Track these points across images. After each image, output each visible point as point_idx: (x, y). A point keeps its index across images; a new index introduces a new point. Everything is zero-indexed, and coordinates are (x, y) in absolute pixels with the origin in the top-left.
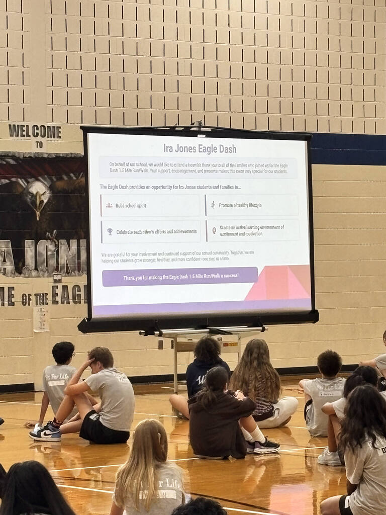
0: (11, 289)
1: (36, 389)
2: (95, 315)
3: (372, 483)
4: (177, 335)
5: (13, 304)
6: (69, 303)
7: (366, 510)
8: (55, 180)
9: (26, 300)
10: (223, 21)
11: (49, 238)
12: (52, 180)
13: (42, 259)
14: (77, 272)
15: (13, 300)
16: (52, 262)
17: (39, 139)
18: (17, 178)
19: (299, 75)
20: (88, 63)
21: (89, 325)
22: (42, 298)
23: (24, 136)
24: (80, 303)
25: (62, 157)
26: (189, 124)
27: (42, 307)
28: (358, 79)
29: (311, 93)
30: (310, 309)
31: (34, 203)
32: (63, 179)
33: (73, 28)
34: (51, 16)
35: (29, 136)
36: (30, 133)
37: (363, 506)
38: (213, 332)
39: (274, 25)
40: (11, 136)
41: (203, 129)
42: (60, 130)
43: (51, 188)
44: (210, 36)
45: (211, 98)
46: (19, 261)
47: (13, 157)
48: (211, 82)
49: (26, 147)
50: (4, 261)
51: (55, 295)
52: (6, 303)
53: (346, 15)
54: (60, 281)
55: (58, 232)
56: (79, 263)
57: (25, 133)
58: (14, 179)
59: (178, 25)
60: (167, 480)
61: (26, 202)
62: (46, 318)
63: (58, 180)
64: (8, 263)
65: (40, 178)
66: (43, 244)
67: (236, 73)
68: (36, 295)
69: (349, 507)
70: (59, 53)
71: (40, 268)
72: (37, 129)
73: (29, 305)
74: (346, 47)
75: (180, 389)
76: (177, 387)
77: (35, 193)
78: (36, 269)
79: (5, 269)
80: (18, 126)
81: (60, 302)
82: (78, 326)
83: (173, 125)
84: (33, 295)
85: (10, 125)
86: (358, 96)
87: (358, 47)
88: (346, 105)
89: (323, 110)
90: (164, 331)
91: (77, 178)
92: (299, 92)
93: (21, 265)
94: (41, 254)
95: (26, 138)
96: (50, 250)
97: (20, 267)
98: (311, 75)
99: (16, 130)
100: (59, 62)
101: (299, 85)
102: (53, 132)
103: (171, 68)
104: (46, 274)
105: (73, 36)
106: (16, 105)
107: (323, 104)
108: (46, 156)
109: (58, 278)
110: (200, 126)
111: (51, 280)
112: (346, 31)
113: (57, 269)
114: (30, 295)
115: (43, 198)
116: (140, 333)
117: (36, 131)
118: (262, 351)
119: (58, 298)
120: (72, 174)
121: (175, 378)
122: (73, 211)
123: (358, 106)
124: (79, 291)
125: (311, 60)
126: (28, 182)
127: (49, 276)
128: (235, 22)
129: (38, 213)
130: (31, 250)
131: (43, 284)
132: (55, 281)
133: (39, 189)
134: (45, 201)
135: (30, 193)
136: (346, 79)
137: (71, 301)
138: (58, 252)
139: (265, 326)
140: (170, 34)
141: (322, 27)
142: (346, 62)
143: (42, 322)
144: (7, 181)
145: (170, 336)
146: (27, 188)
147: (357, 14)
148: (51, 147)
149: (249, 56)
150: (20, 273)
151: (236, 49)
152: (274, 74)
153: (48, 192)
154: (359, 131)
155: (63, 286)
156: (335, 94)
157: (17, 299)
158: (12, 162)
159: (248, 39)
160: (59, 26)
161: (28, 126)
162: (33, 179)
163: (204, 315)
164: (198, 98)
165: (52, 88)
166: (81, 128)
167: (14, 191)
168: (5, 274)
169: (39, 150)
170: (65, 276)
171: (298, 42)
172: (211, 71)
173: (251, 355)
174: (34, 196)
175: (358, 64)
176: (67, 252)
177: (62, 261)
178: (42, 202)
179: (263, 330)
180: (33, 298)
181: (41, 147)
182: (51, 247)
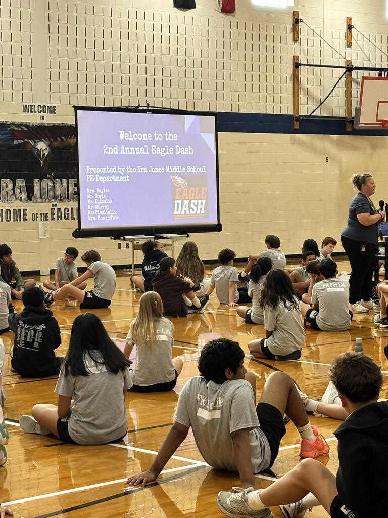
0: (25, 210)
1: (41, 274)
2: (83, 227)
3: (283, 330)
4: (134, 239)
5: (26, 220)
6: (61, 219)
7: (278, 347)
8: (52, 141)
9: (34, 217)
10: (158, 39)
11: (49, 178)
12: (50, 141)
13: (45, 191)
14: (66, 200)
15: (26, 217)
16: (51, 193)
17: (42, 114)
18: (28, 139)
19: (205, 74)
20: (73, 66)
21: (79, 233)
22: (45, 217)
23: (32, 112)
24: (69, 219)
25: (57, 126)
26: (137, 105)
27: (45, 222)
28: (242, 78)
29: (213, 86)
30: (217, 223)
31: (39, 155)
32: (58, 140)
33: (63, 43)
34: (49, 35)
35: (36, 112)
36: (37, 110)
37: (276, 345)
38: (157, 238)
39: (189, 42)
40: (24, 112)
41: (150, 108)
42: (55, 108)
43: (50, 146)
44: (150, 49)
45: (150, 89)
46: (30, 193)
47: (26, 126)
48: (150, 78)
49: (34, 119)
50: (21, 192)
51: (53, 214)
52: (22, 219)
53: (234, 36)
54: (56, 205)
55: (54, 174)
56: (68, 194)
57: (33, 110)
58: (26, 140)
59: (130, 42)
60: (162, 329)
61: (34, 154)
62: (47, 229)
63: (54, 140)
64: (23, 194)
65: (43, 139)
66: (45, 182)
67: (166, 73)
68: (41, 214)
69: (267, 346)
70: (55, 59)
71: (43, 197)
72: (41, 108)
73: (37, 220)
74: (234, 57)
75: (135, 273)
76: (134, 273)
77: (40, 149)
78: (41, 197)
79: (21, 197)
80: (29, 105)
81: (56, 219)
82: (72, 234)
83: (127, 106)
84: (39, 214)
85: (23, 105)
86: (242, 88)
87: (242, 57)
88: (235, 94)
89: (220, 97)
90: (127, 237)
91: (66, 139)
92: (205, 85)
93: (31, 195)
94: (44, 188)
95: (33, 113)
96: (50, 186)
97: (30, 197)
98: (213, 75)
99: (27, 108)
100: (55, 65)
101: (205, 81)
102: (51, 110)
103: (125, 69)
104: (47, 201)
105: (63, 48)
106: (27, 93)
107: (220, 94)
108: (46, 125)
109: (54, 203)
110: (148, 106)
111: (51, 204)
112: (234, 47)
113: (54, 197)
114: (37, 214)
115: (45, 152)
116: (111, 238)
117: (40, 109)
118: (193, 249)
119: (55, 216)
120: (63, 137)
121: (133, 267)
122: (64, 160)
123: (242, 94)
124: (68, 211)
125: (212, 65)
126: (35, 142)
127: (49, 202)
128: (165, 40)
129: (42, 162)
130: (38, 186)
131: (45, 207)
132: (53, 205)
133: (42, 146)
134: (46, 154)
135: (36, 149)
136: (234, 77)
137: (63, 218)
138: (54, 187)
139: (189, 234)
140: (125, 47)
141: (220, 44)
142: (234, 67)
143: (45, 231)
144: (22, 141)
145: (130, 240)
146: (35, 146)
147: (242, 37)
148: (50, 120)
149: (174, 62)
150: (31, 200)
151: (166, 57)
152: (190, 74)
153: (48, 149)
154: (242, 111)
155: (58, 209)
156: (227, 87)
157: (29, 217)
158: (25, 129)
159: (174, 51)
160: (54, 41)
161: (35, 106)
162: (38, 140)
163: (151, 227)
164: (142, 88)
165: (50, 82)
166: (73, 107)
167: (27, 147)
168: (21, 200)
169: (42, 121)
170: (59, 202)
171: (205, 54)
172: (150, 71)
173: (187, 251)
174: (39, 151)
175: (242, 67)
176: (60, 187)
177: (57, 193)
178: (44, 154)
179: (188, 236)
180: (39, 216)
181: (43, 120)
182: (50, 184)
